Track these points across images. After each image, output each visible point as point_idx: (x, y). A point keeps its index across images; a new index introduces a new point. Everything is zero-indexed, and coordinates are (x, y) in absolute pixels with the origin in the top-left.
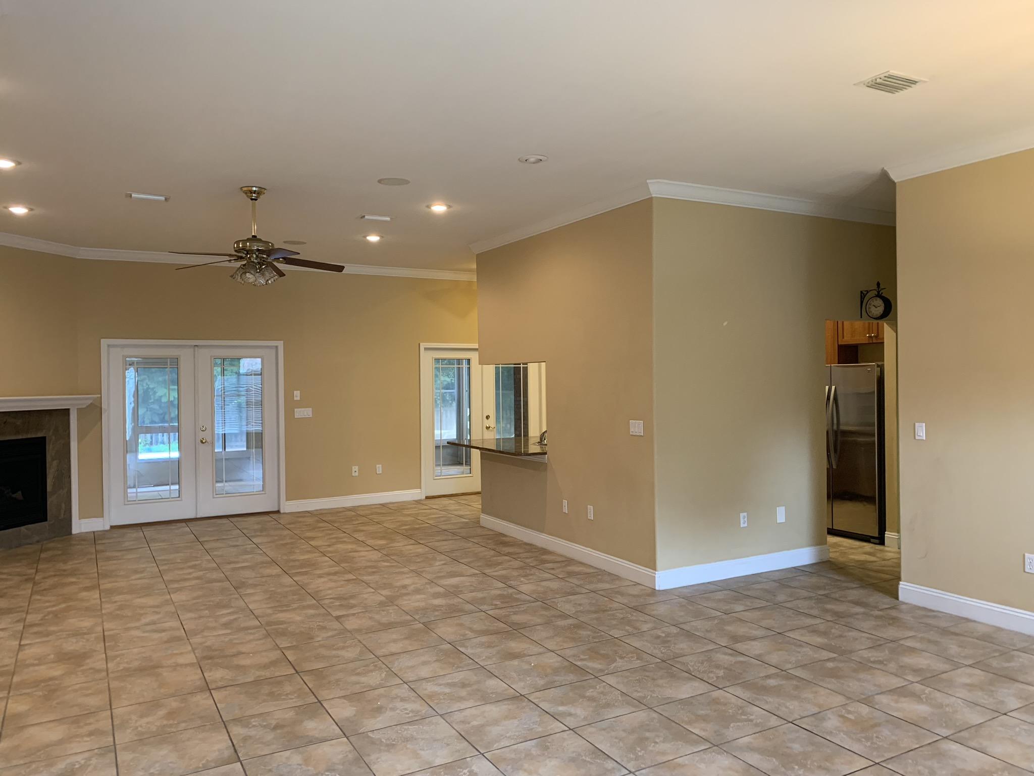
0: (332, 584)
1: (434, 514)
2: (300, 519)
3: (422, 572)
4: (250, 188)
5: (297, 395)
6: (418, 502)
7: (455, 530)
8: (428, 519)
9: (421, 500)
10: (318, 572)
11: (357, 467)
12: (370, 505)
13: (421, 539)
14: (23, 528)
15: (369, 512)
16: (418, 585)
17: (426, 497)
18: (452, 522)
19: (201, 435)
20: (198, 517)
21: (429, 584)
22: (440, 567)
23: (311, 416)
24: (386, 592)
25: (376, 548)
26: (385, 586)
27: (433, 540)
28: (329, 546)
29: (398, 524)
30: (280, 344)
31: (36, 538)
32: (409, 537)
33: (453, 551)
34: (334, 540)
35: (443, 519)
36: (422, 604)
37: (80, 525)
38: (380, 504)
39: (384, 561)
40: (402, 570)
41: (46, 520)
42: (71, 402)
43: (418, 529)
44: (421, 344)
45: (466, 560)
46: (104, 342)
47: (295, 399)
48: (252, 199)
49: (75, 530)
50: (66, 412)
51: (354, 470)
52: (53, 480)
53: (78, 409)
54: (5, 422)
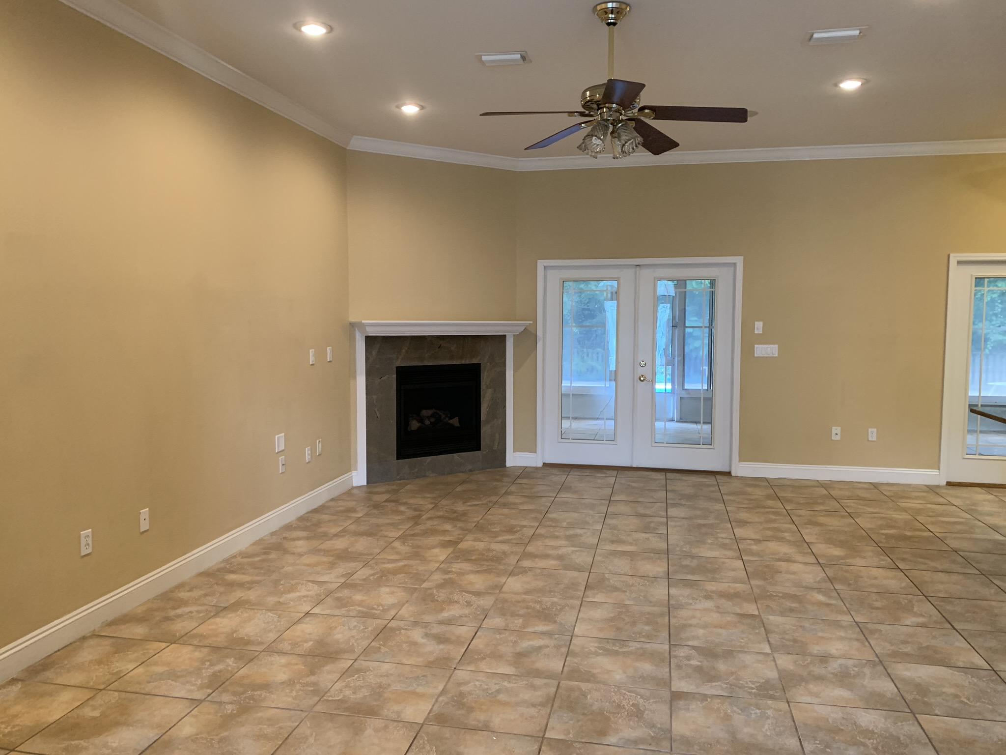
0: (715, 617)
1: (947, 515)
2: (749, 490)
3: (872, 632)
4: (603, 6)
5: (759, 327)
6: (932, 489)
7: (968, 554)
8: (933, 523)
9: (938, 486)
10: (711, 587)
11: (839, 428)
12: (856, 482)
13: (903, 560)
14: (456, 456)
15: (847, 493)
16: (850, 663)
17: (947, 482)
18: (974, 536)
19: (640, 371)
20: (634, 466)
21: (873, 664)
22: (910, 630)
23: (777, 355)
24: (785, 661)
25: (821, 562)
26: (797, 647)
27: (923, 567)
28: (757, 541)
29: (880, 522)
30: (739, 260)
31: (470, 467)
32: (885, 551)
33: (950, 599)
34: (769, 533)
35: (959, 527)
36: (834, 715)
37: (514, 459)
38: (870, 483)
39: (820, 590)
40: (839, 617)
41: (479, 449)
42: (508, 328)
43: (909, 538)
44: (951, 255)
45: (969, 626)
46: (541, 264)
47: (756, 332)
48: (609, 24)
49: (509, 463)
50: (502, 339)
51: (834, 432)
52: (487, 408)
53: (514, 335)
54: (440, 347)
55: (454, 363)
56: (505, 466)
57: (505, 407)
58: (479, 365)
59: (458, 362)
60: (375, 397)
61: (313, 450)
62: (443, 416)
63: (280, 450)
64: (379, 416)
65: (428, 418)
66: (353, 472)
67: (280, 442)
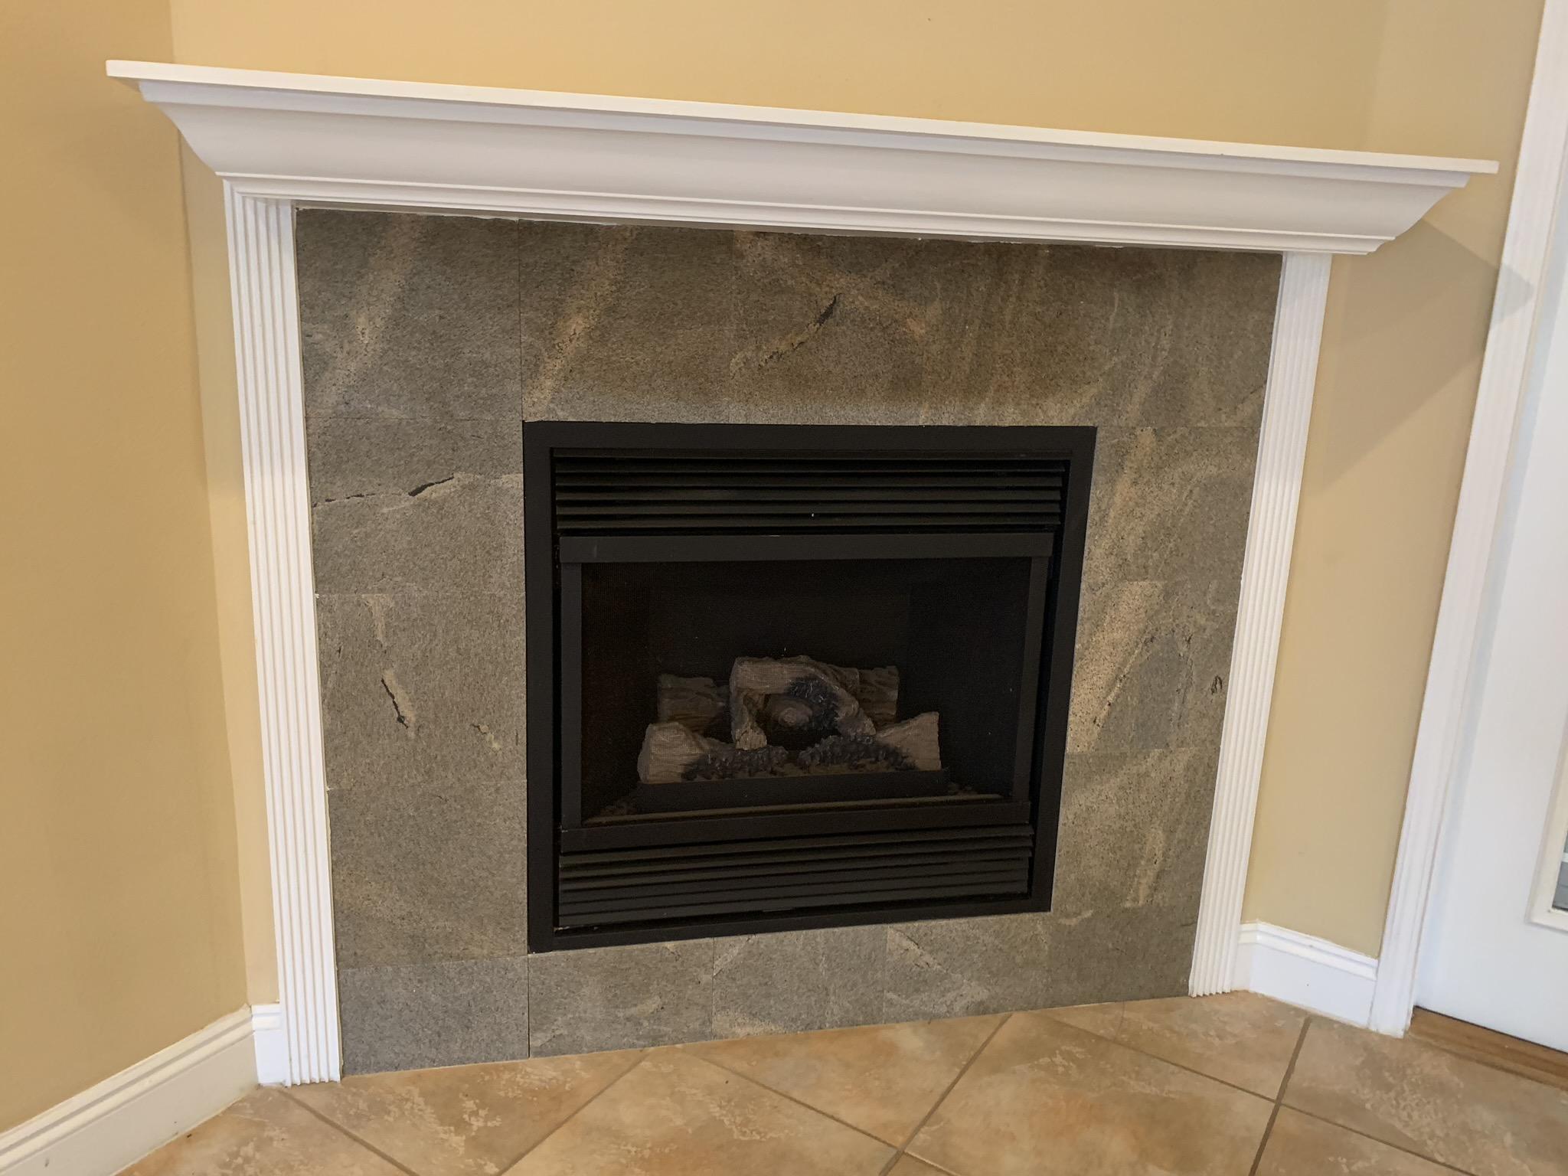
31: (972, 992)
41: (1041, 906)
49: (1212, 975)
50: (1251, 280)
52: (1110, 688)
53: (1336, 258)
54: (828, 313)
55: (922, 416)
56: (1182, 990)
57: (1220, 684)
58: (1083, 438)
59: (950, 416)
60: (378, 602)
62: (848, 708)
64: (410, 715)
66: (256, 1009)
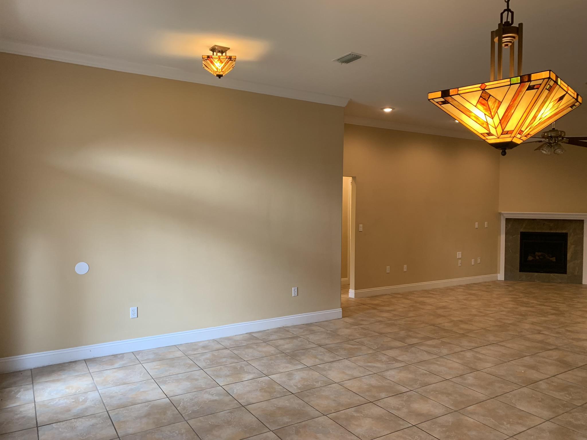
14: (552, 275)
31: (560, 281)
41: (566, 273)
49: (584, 282)
50: (581, 221)
54: (544, 224)
56: (582, 284)
58: (566, 234)
59: (554, 232)
60: (510, 244)
61: (476, 261)
62: (547, 256)
63: (459, 258)
64: (511, 252)
65: (539, 256)
66: (497, 274)
67: (459, 255)
